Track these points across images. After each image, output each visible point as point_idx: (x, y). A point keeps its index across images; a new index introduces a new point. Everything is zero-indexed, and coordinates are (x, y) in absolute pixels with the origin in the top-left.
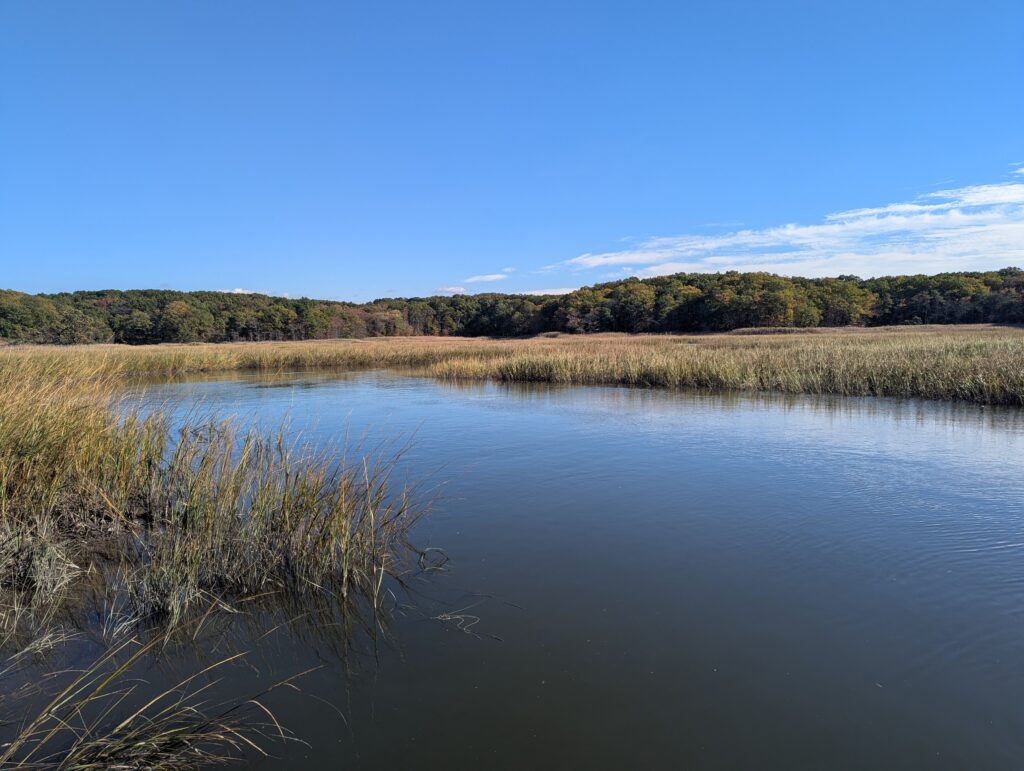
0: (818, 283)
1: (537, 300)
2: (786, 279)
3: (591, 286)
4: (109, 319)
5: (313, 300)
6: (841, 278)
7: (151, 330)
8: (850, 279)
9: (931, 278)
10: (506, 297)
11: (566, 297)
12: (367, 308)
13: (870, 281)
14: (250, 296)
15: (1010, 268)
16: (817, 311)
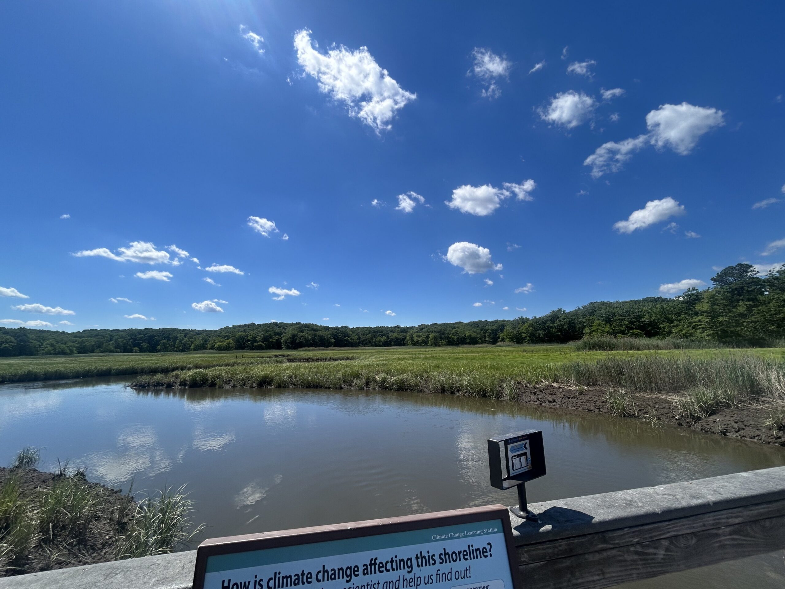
1: (199, 333)
2: (321, 326)
3: (231, 326)
6: (342, 327)
8: (346, 327)
10: (180, 330)
11: (215, 331)
16: (333, 340)
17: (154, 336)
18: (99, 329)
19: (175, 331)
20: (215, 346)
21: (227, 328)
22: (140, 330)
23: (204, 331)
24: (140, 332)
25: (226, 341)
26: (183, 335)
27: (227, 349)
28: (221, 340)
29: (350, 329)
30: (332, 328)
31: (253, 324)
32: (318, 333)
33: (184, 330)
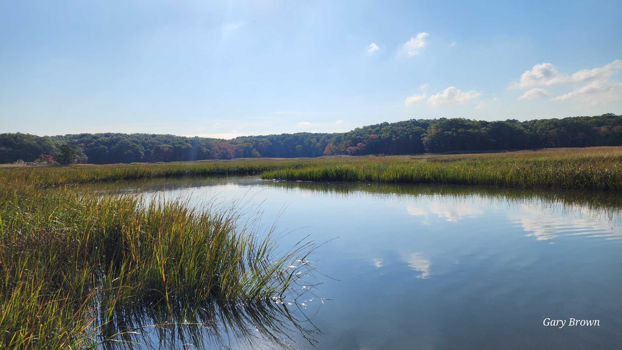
0: (494, 124)
1: (329, 136)
3: (362, 128)
5: (201, 138)
6: (508, 121)
7: (109, 156)
8: (514, 121)
9: (561, 120)
10: (312, 134)
11: (346, 134)
12: (234, 142)
13: (524, 122)
14: (166, 136)
15: (609, 114)
16: (493, 141)
17: (290, 142)
18: (247, 136)
19: (308, 135)
20: (347, 150)
21: (358, 130)
22: (279, 135)
23: (335, 134)
24: (278, 137)
25: (358, 145)
27: (359, 153)
28: (353, 144)
29: (521, 123)
30: (491, 122)
31: (386, 124)
33: (316, 134)
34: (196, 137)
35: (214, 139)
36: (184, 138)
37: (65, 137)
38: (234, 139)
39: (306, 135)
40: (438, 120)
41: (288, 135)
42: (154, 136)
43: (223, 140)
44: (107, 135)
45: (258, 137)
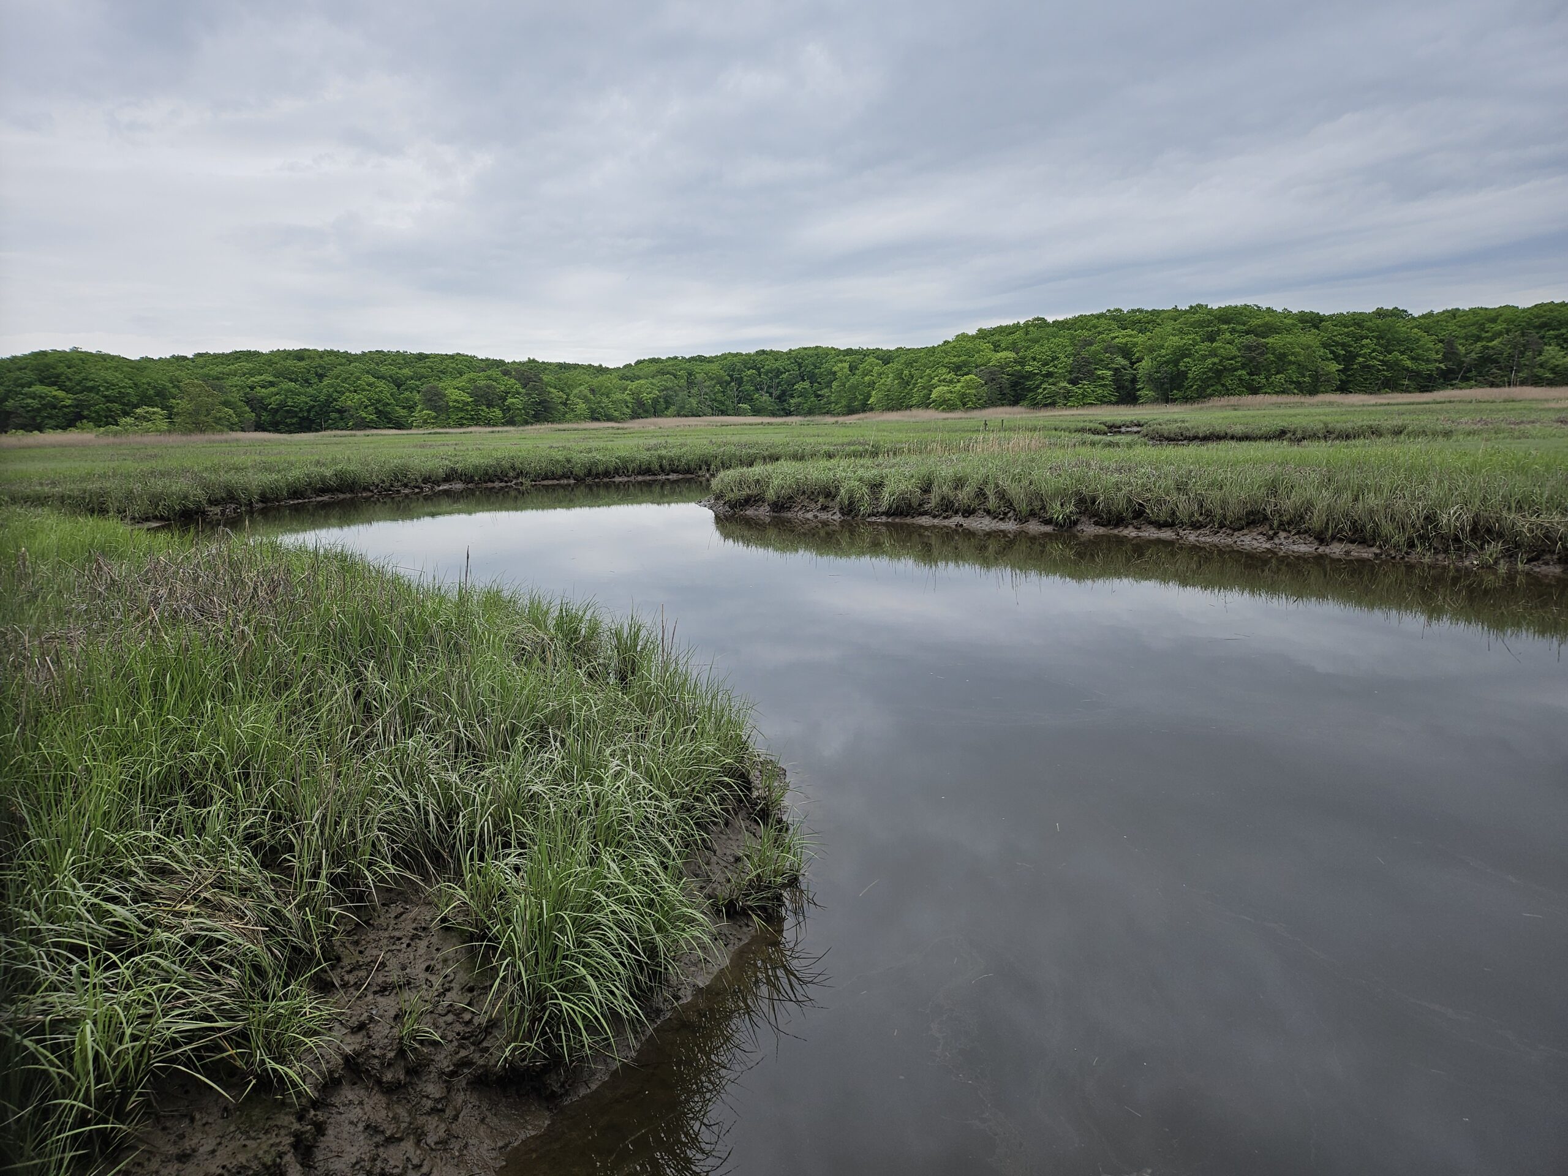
0: (1339, 320)
1: (886, 357)
2: (1287, 314)
3: (972, 331)
4: (245, 394)
5: (543, 363)
6: (1380, 313)
7: (309, 411)
9: (1524, 310)
10: (838, 352)
11: (932, 351)
12: (628, 373)
13: (1423, 316)
14: (452, 357)
16: (1334, 367)
17: (778, 373)
18: (664, 358)
19: (827, 355)
20: (933, 396)
21: (963, 337)
22: (748, 355)
23: (900, 352)
24: (747, 360)
25: (963, 379)
26: (846, 365)
27: (964, 403)
28: (948, 377)
29: (1414, 318)
30: (1331, 317)
31: (1041, 323)
32: (1270, 340)
33: (849, 352)
34: (532, 361)
35: (576, 366)
36: (500, 363)
37: (193, 361)
38: (630, 365)
39: (820, 355)
40: (1186, 312)
41: (776, 355)
42: (421, 357)
43: (601, 370)
44: (300, 355)
45: (692, 359)
